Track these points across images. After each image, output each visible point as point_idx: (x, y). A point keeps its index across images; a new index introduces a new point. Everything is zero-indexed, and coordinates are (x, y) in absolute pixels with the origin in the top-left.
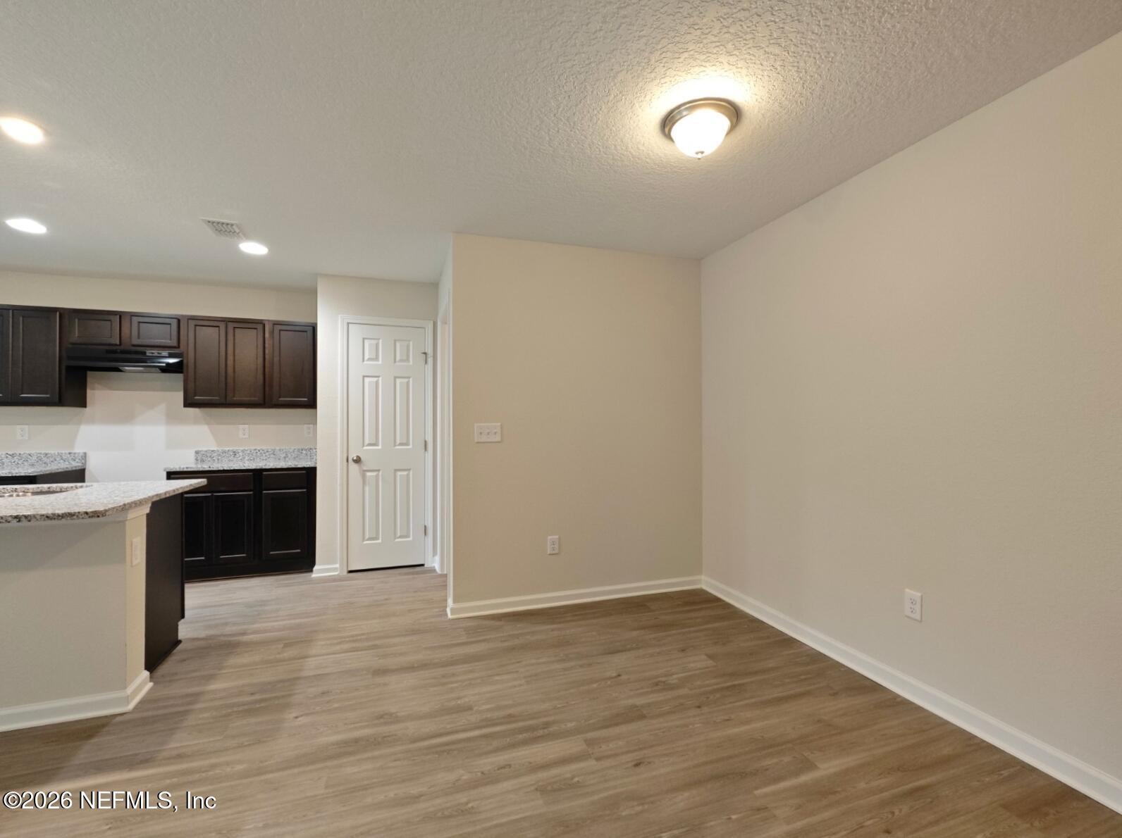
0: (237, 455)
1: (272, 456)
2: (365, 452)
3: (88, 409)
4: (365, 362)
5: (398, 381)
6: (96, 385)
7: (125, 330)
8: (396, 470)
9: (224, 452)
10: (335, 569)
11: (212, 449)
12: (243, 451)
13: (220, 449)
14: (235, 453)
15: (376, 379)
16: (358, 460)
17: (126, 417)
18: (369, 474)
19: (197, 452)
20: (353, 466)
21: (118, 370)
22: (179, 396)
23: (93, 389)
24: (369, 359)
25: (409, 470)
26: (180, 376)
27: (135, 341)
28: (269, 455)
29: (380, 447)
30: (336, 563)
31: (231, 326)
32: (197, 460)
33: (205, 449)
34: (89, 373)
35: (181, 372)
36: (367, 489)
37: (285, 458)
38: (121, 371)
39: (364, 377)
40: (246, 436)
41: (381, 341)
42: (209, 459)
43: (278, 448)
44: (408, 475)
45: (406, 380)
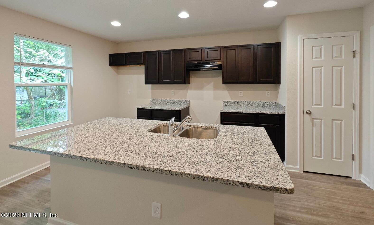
0: (239, 104)
1: (253, 105)
2: (313, 108)
3: (190, 85)
4: (313, 60)
5: (335, 69)
6: (192, 76)
7: (203, 55)
8: (333, 120)
9: (234, 102)
10: (297, 169)
11: (229, 101)
12: (241, 102)
13: (232, 101)
14: (238, 103)
15: (320, 68)
16: (309, 113)
17: (201, 88)
18: (315, 121)
19: (224, 102)
20: (307, 116)
21: (199, 70)
22: (220, 79)
23: (191, 77)
24: (316, 58)
25: (342, 120)
26: (221, 71)
27: (206, 59)
28: (252, 104)
29: (322, 106)
30: (297, 165)
31: (240, 48)
32: (224, 105)
33: (227, 101)
34: (190, 72)
35: (222, 70)
36: (315, 129)
37: (258, 106)
38: (200, 70)
39: (313, 67)
40: (242, 96)
41: (323, 47)
42: (229, 105)
43: (255, 101)
44: (341, 124)
45: (339, 68)
